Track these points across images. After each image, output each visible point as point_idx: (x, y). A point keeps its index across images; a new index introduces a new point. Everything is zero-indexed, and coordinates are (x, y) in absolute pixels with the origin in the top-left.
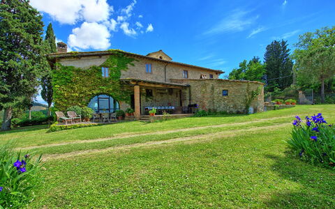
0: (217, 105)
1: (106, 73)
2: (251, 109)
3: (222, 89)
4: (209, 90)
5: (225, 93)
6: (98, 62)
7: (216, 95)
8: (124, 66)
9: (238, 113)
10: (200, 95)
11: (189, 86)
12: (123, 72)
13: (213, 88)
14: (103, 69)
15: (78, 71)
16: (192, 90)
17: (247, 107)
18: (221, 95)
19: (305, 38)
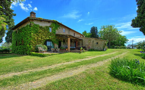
0: (94, 47)
1: (51, 30)
2: (105, 49)
3: (96, 42)
4: (92, 42)
5: (97, 43)
6: (48, 25)
7: (94, 44)
8: (56, 28)
9: (101, 50)
10: (87, 43)
11: (82, 40)
12: (56, 31)
13: (93, 41)
14: (50, 28)
15: (41, 28)
16: (83, 41)
17: (104, 49)
18: (96, 44)
19: (103, 27)
